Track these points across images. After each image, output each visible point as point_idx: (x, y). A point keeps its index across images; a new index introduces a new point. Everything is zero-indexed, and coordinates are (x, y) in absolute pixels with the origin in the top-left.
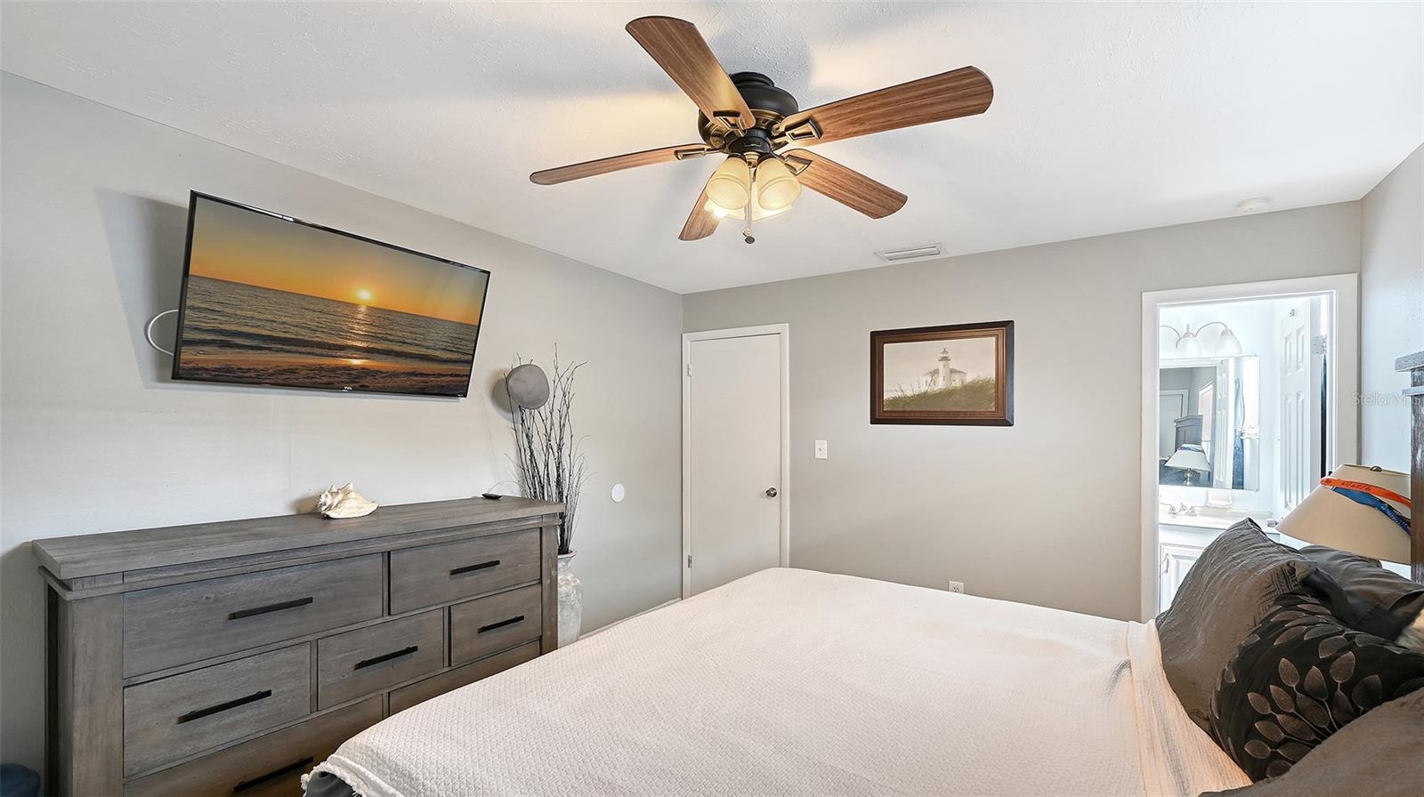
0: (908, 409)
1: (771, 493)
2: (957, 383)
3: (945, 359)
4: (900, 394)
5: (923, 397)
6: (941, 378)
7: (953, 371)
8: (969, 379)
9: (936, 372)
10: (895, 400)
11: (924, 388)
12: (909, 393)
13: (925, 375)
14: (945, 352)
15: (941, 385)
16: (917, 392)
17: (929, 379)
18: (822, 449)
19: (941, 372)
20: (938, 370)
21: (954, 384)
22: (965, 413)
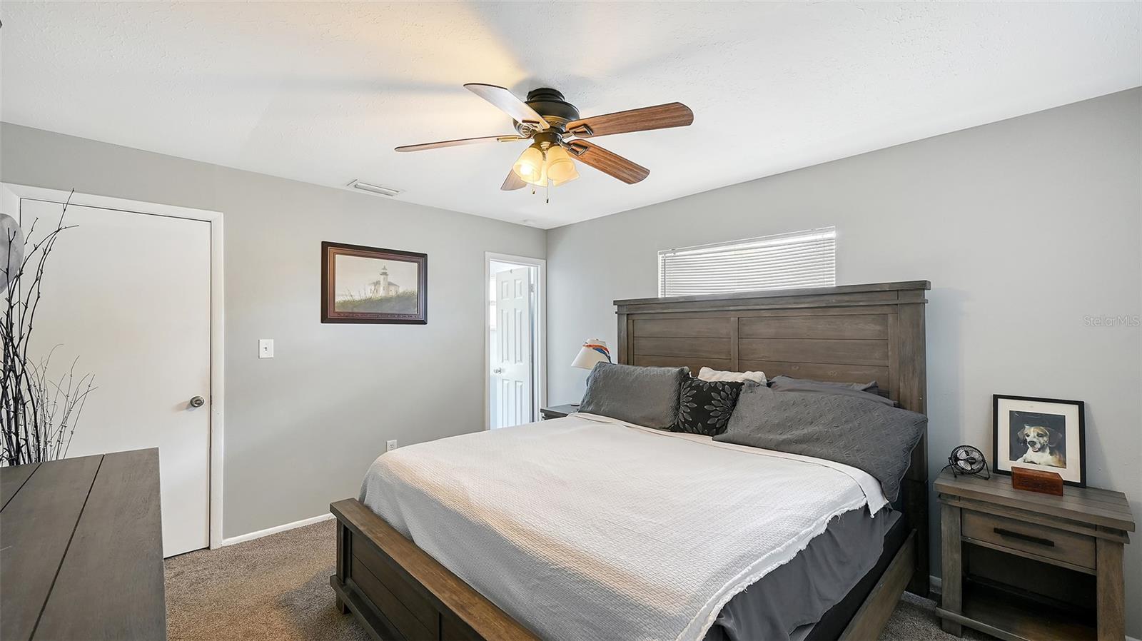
0: (356, 310)
1: (196, 402)
2: (393, 293)
3: (385, 274)
4: (349, 298)
5: (369, 301)
6: (382, 288)
7: (390, 284)
8: (401, 290)
9: (377, 283)
10: (344, 303)
11: (369, 295)
12: (357, 298)
13: (370, 284)
14: (384, 268)
15: (381, 293)
16: (363, 297)
17: (373, 287)
18: (267, 348)
19: (381, 282)
20: (379, 281)
21: (391, 294)
22: (399, 315)
